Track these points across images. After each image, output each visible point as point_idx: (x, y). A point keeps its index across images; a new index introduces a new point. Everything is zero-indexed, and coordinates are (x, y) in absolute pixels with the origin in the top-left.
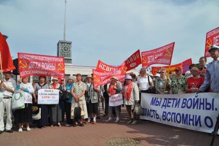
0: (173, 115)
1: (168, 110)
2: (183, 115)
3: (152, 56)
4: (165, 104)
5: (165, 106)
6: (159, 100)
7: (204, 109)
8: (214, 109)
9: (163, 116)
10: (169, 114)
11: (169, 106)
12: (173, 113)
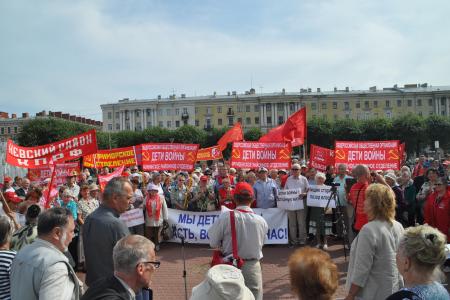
5: (202, 224)
6: (191, 217)
9: (201, 234)
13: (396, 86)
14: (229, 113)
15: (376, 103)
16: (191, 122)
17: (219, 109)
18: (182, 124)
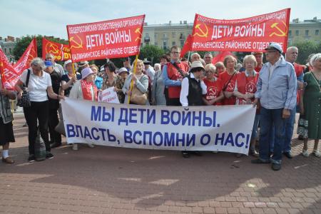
0: (148, 136)
1: (133, 128)
2: (166, 134)
3: (96, 36)
4: (124, 118)
5: (126, 121)
6: (109, 110)
7: (200, 125)
8: (216, 125)
9: (126, 137)
10: (138, 135)
11: (135, 121)
12: (145, 133)
13: (315, 18)
14: (181, 38)
15: (297, 32)
16: (152, 43)
17: (173, 34)
18: (144, 44)
